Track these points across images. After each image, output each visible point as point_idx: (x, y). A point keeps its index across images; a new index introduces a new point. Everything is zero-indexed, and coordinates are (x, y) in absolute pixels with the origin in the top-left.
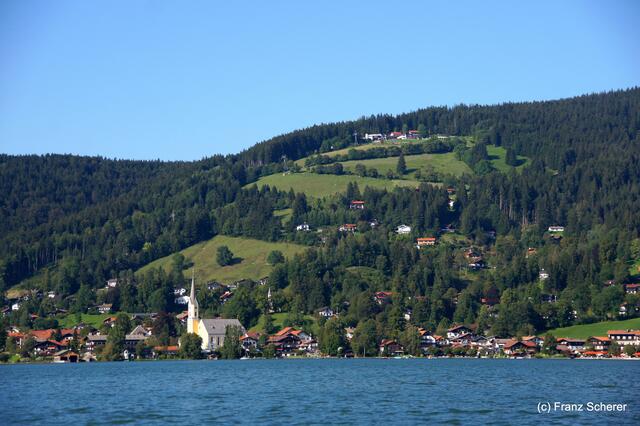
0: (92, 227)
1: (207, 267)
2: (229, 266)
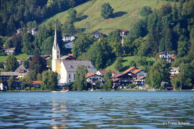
1: (93, 20)
2: (111, 19)
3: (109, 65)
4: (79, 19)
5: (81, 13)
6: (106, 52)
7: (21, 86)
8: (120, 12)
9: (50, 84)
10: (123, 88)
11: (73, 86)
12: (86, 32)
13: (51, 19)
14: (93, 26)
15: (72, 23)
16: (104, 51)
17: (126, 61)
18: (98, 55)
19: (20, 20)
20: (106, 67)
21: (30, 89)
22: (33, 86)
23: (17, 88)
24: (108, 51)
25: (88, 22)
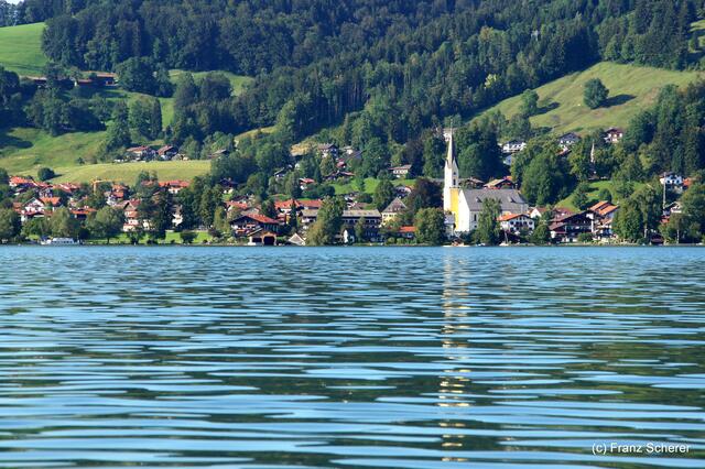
0: (421, 53)
1: (569, 111)
2: (603, 110)
3: (563, 198)
4: (543, 111)
5: (548, 99)
6: (558, 173)
7: (379, 236)
8: (621, 96)
9: (430, 232)
10: (571, 240)
11: (474, 236)
12: (551, 135)
13: (492, 110)
14: (567, 123)
15: (526, 117)
16: (555, 170)
17: (597, 189)
18: (543, 178)
19: (431, 113)
20: (558, 201)
21: (396, 242)
22: (401, 237)
23: (373, 239)
24: (562, 171)
25: (556, 116)
